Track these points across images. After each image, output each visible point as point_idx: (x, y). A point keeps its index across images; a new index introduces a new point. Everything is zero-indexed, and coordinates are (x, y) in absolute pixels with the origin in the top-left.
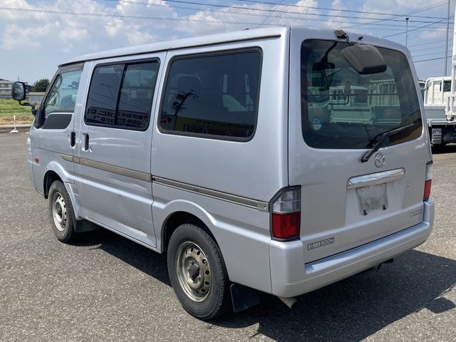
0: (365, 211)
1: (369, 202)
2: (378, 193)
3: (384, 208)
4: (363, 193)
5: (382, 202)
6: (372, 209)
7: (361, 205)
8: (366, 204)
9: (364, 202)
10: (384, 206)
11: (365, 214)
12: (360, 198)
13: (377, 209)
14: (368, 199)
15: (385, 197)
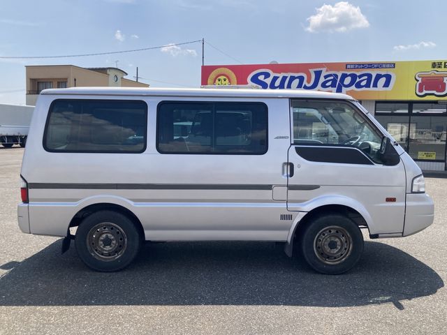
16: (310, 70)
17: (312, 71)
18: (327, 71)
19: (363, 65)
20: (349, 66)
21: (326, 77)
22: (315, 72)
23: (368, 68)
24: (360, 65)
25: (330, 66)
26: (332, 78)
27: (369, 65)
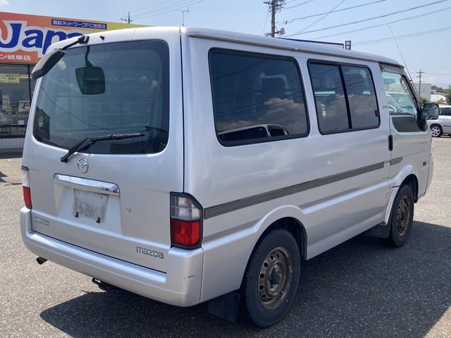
0: (77, 213)
1: (84, 206)
2: (96, 202)
3: (98, 221)
4: (81, 196)
5: (99, 214)
6: (86, 215)
7: (76, 205)
8: (81, 207)
9: (79, 204)
10: (99, 218)
11: (77, 216)
12: (76, 199)
13: (90, 217)
14: (83, 203)
15: (103, 210)
16: (5, 22)
17: (7, 23)
18: (28, 25)
19: (72, 22)
20: (55, 22)
21: (27, 33)
22: (12, 25)
23: (78, 26)
24: (69, 22)
25: (31, 19)
26: (36, 35)
27: (79, 22)
